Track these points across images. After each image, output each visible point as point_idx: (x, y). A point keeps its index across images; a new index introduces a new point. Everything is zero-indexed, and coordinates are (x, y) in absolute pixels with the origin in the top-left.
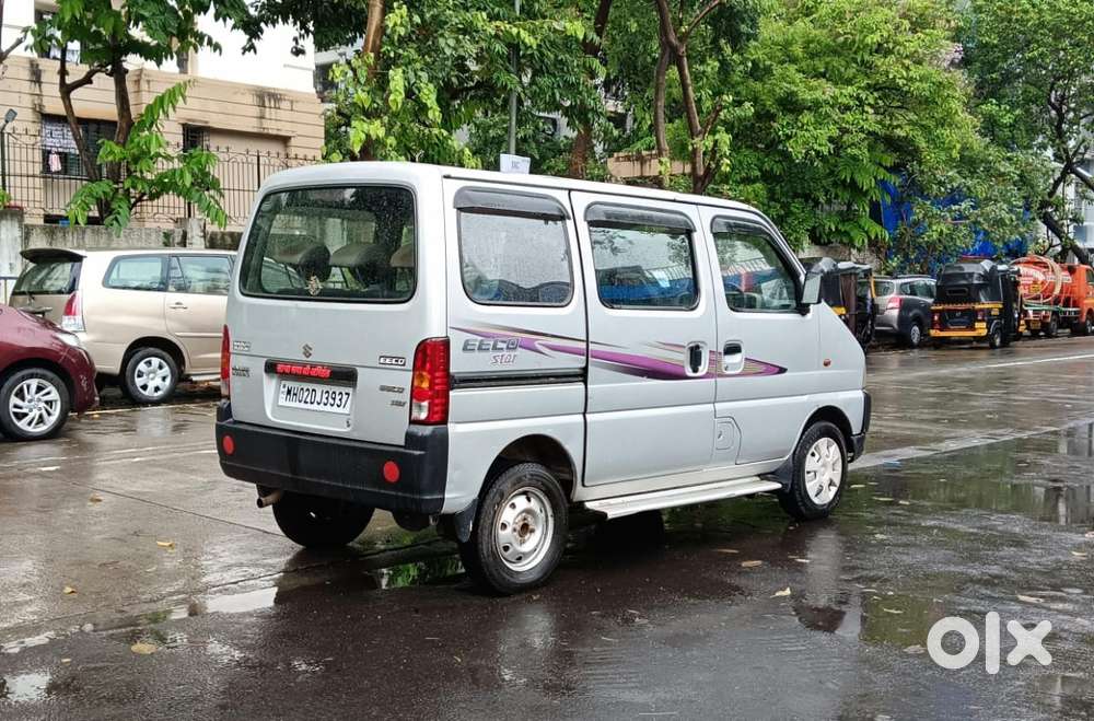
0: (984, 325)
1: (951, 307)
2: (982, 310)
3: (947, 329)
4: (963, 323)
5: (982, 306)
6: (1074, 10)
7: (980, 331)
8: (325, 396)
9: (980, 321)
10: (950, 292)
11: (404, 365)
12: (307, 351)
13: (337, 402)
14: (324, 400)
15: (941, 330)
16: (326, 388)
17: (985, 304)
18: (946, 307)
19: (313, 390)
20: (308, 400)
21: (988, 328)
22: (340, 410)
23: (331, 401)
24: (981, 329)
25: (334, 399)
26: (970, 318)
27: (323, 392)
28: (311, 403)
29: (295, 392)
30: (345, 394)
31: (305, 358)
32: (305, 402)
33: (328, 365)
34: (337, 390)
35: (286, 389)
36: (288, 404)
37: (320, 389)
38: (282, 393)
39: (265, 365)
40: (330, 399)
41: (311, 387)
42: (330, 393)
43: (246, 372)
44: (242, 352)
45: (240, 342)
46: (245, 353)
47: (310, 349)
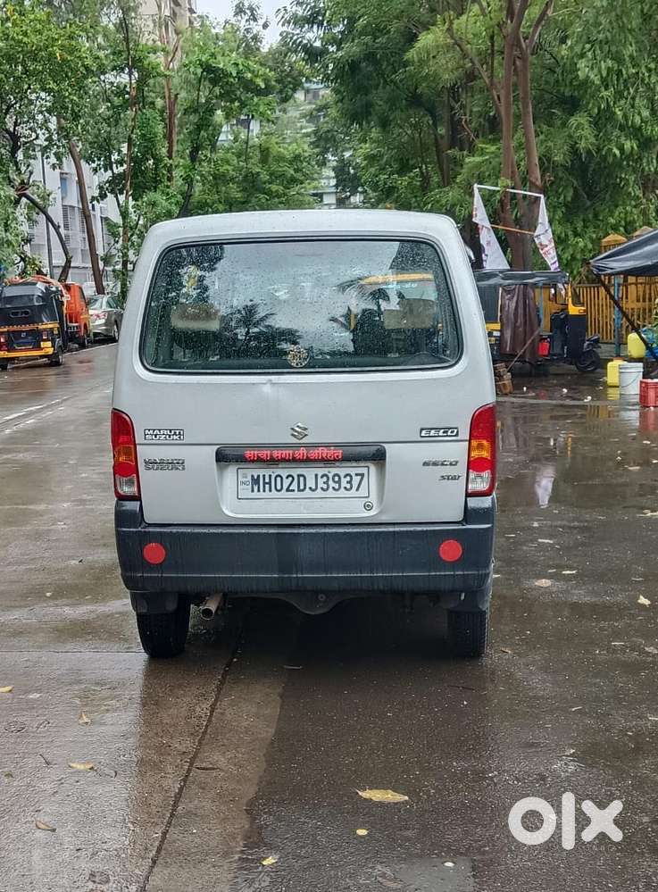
0: (49, 344)
1: (15, 328)
2: (45, 330)
3: (15, 350)
4: (29, 343)
5: (44, 327)
6: (25, 39)
7: (48, 350)
8: (321, 481)
9: (45, 340)
10: (13, 314)
11: (457, 435)
12: (300, 434)
13: (344, 485)
14: (321, 485)
15: (8, 351)
16: (321, 471)
17: (48, 324)
18: (11, 328)
19: (299, 476)
21: (53, 346)
22: (353, 493)
23: (332, 485)
24: (48, 348)
25: (339, 483)
26: (36, 338)
27: (316, 476)
28: (299, 490)
29: (267, 480)
30: (357, 475)
31: (295, 441)
32: (288, 490)
33: (337, 445)
34: (342, 472)
35: (249, 478)
36: (256, 494)
37: (310, 473)
38: (243, 483)
39: (217, 453)
40: (331, 482)
41: (295, 472)
42: (330, 476)
43: (177, 464)
44: (166, 442)
45: (160, 430)
46: (173, 442)
47: (306, 429)
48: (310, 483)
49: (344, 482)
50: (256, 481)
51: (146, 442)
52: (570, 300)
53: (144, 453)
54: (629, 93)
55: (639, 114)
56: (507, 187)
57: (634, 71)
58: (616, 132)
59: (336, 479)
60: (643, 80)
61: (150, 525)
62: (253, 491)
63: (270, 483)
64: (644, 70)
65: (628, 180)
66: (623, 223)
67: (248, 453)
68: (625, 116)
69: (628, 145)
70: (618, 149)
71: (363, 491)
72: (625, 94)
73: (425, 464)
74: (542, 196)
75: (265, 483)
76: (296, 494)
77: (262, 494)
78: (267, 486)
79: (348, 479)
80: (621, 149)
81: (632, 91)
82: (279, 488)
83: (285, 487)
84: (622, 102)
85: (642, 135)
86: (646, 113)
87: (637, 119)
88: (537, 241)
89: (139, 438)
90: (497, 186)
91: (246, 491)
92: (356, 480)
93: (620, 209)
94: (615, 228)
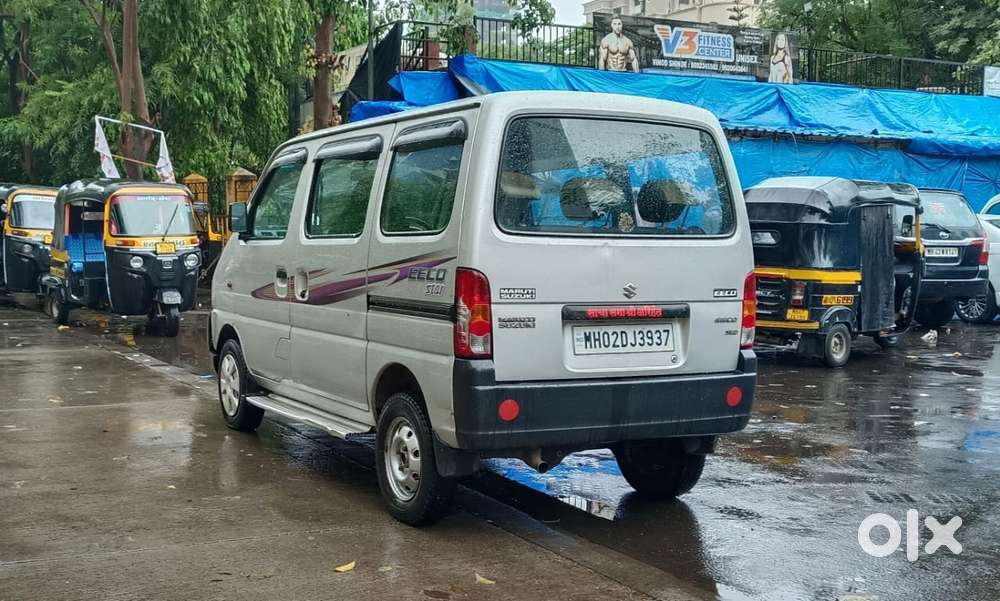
8: (639, 337)
11: (736, 296)
12: (629, 293)
13: (656, 340)
14: (639, 341)
16: (638, 329)
19: (622, 332)
20: (619, 343)
22: (662, 347)
23: (647, 340)
25: (652, 338)
27: (635, 332)
28: (623, 346)
29: (597, 337)
30: (665, 331)
31: (627, 299)
32: (614, 346)
33: (656, 303)
34: (653, 329)
35: (583, 336)
36: (589, 351)
37: (630, 330)
38: (578, 340)
39: (563, 313)
40: (645, 338)
41: (618, 329)
42: (645, 332)
43: (528, 323)
44: (520, 301)
45: (514, 289)
46: (526, 301)
47: (634, 289)
48: (631, 340)
49: (655, 336)
50: (587, 338)
51: (500, 301)
52: (210, 227)
53: (498, 312)
54: (203, 51)
55: (215, 70)
56: (128, 121)
57: (207, 32)
58: (195, 84)
59: (650, 335)
60: (215, 41)
61: (499, 383)
62: (586, 347)
63: (599, 340)
64: (214, 32)
65: (205, 127)
66: (202, 164)
67: (590, 310)
68: (202, 71)
69: (206, 96)
70: (198, 98)
71: (670, 347)
72: (201, 51)
73: (717, 321)
74: (162, 133)
75: (595, 340)
76: (621, 349)
77: (593, 350)
78: (597, 342)
79: (658, 335)
80: (201, 99)
81: (205, 50)
82: (607, 344)
83: (612, 344)
84: (198, 58)
85: (217, 88)
86: (220, 70)
87: (213, 74)
88: (159, 173)
89: (495, 297)
90: (118, 119)
91: (581, 348)
92: (664, 335)
93: (200, 152)
94: (196, 169)
